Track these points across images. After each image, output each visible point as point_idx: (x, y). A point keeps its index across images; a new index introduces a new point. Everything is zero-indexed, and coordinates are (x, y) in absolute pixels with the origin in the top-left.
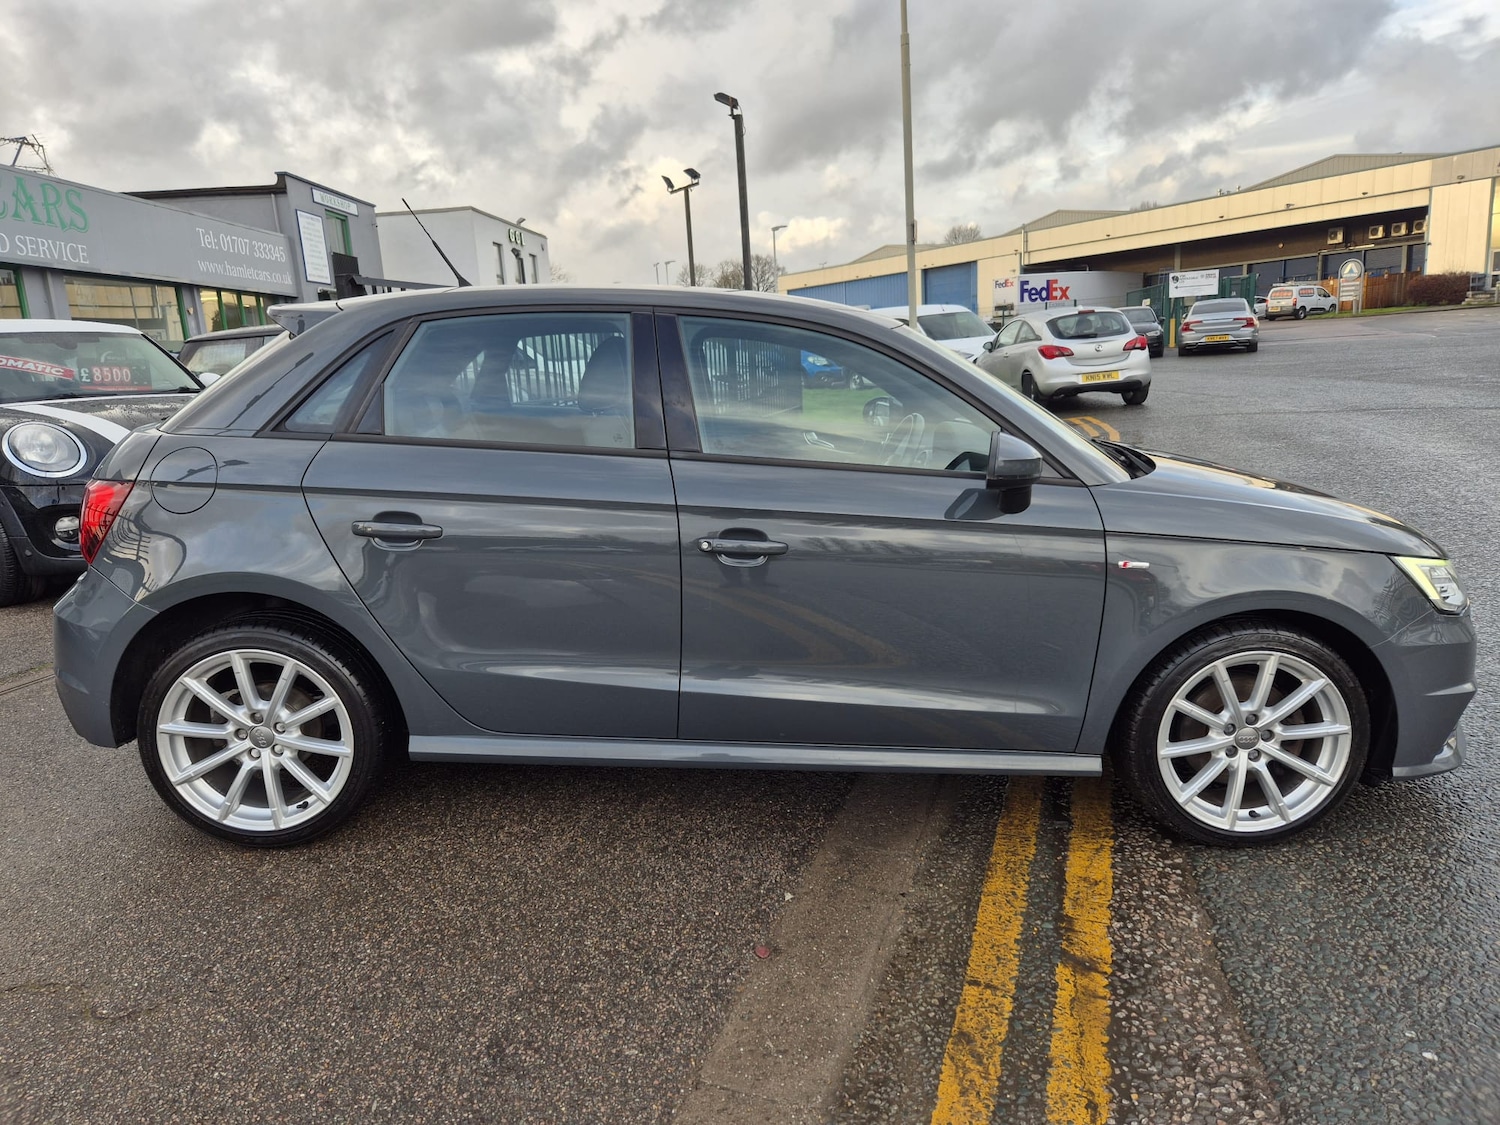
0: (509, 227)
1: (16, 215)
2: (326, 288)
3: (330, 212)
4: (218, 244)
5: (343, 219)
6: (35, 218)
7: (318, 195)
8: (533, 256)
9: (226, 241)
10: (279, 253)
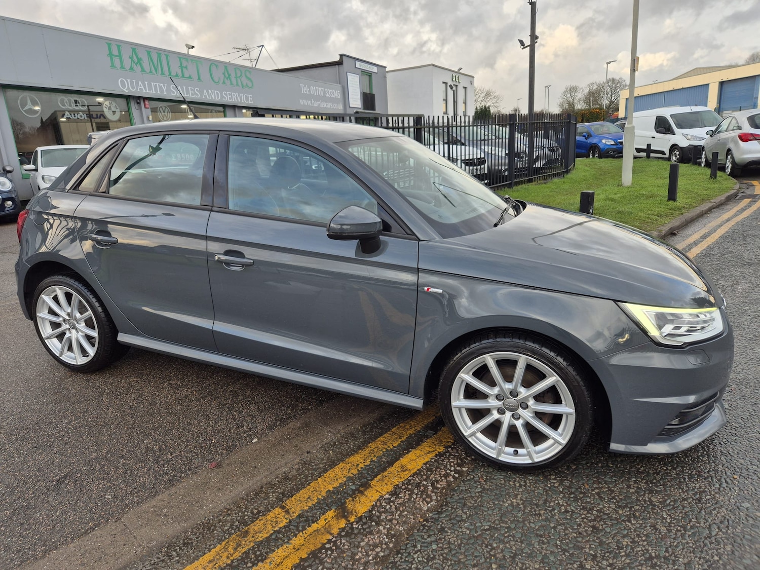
0: (453, 73)
1: (224, 82)
2: (358, 110)
3: (364, 72)
4: (309, 91)
5: (369, 75)
6: (231, 84)
7: (358, 64)
8: (465, 88)
9: (313, 89)
10: (337, 94)
